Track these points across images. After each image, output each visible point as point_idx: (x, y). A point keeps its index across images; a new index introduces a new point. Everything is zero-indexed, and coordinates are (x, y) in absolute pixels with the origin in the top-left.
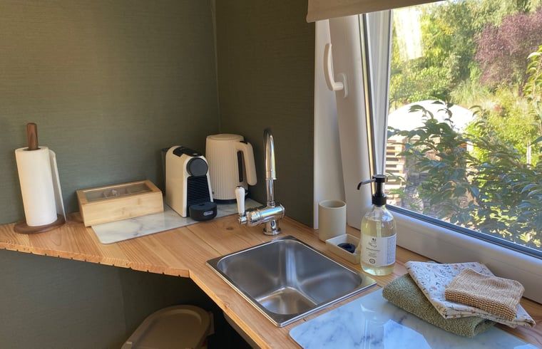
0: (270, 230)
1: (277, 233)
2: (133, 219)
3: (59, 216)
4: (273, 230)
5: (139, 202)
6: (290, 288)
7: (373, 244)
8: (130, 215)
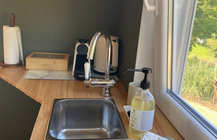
0: (104, 93)
1: (108, 95)
2: (50, 71)
3: (20, 61)
4: (106, 93)
5: (55, 63)
6: (103, 129)
7: (134, 114)
8: (49, 69)
